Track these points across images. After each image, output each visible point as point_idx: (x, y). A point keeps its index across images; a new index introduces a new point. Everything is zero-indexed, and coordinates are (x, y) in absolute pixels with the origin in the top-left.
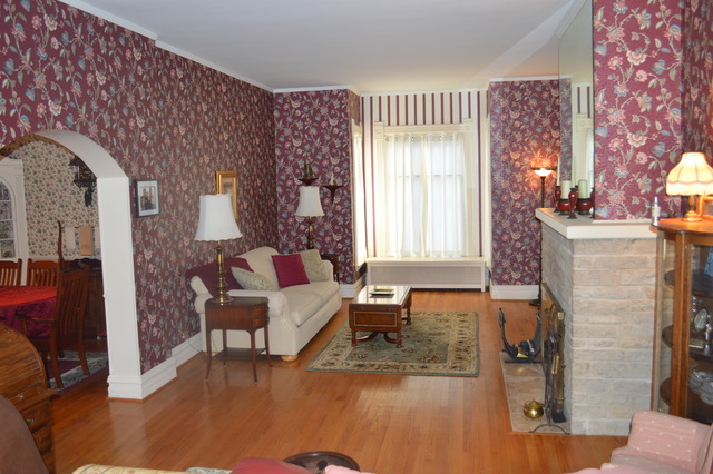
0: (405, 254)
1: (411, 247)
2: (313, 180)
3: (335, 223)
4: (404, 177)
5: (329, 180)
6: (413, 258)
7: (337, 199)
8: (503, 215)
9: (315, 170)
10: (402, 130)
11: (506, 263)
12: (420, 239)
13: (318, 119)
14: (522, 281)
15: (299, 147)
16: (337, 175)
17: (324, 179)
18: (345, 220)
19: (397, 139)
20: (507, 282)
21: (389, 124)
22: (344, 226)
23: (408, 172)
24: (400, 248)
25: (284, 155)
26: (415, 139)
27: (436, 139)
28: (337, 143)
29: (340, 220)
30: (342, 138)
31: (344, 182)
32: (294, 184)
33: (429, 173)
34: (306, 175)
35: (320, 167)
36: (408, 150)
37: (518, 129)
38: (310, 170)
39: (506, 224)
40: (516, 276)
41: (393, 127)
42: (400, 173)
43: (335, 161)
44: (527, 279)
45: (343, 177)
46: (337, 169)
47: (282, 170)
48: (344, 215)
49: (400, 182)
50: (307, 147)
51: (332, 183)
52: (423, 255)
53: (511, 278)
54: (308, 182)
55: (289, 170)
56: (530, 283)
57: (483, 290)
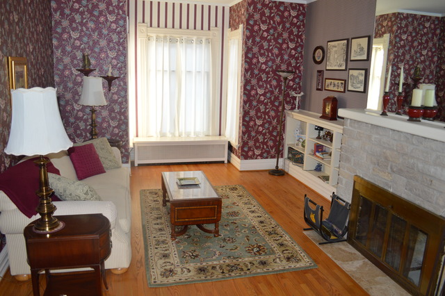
0: (163, 135)
1: (167, 129)
2: (91, 71)
3: (112, 111)
4: (164, 71)
5: (107, 72)
6: (169, 138)
7: (114, 89)
8: (251, 105)
9: (93, 61)
10: (162, 32)
11: (251, 143)
12: (175, 122)
13: (96, 13)
14: (261, 156)
15: (77, 39)
16: (114, 67)
17: (101, 70)
18: (121, 108)
19: (157, 38)
20: (251, 158)
21: (151, 26)
22: (120, 113)
23: (166, 68)
24: (159, 130)
25: (61, 46)
26: (172, 41)
27: (190, 42)
28: (115, 37)
29: (117, 108)
30: (119, 33)
31: (120, 74)
32: (72, 73)
33: (183, 69)
34: (84, 66)
35: (98, 58)
36: (166, 49)
37: (265, 39)
38: (89, 61)
39: (252, 113)
40: (257, 152)
41: (155, 28)
42: (160, 68)
43: (112, 54)
44: (265, 155)
45: (120, 69)
46: (115, 62)
47: (60, 60)
48: (121, 104)
49: (160, 75)
50: (85, 39)
51: (110, 75)
52: (177, 134)
53: (254, 154)
54: (86, 72)
55: (67, 60)
56: (267, 158)
57: (226, 162)
